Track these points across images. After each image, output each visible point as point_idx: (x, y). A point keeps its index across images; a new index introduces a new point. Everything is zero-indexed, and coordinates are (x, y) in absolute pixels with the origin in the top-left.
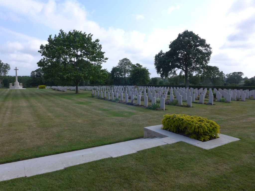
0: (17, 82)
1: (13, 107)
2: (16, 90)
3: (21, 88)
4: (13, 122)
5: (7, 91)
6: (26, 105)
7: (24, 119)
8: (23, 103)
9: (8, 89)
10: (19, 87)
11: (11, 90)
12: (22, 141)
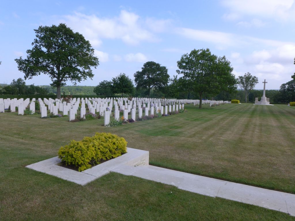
0: (264, 97)
1: (261, 125)
2: (262, 106)
3: (268, 104)
4: (263, 142)
5: (253, 106)
6: (276, 124)
7: (275, 141)
8: (272, 122)
9: (254, 104)
10: (266, 102)
11: (257, 106)
12: (275, 167)
